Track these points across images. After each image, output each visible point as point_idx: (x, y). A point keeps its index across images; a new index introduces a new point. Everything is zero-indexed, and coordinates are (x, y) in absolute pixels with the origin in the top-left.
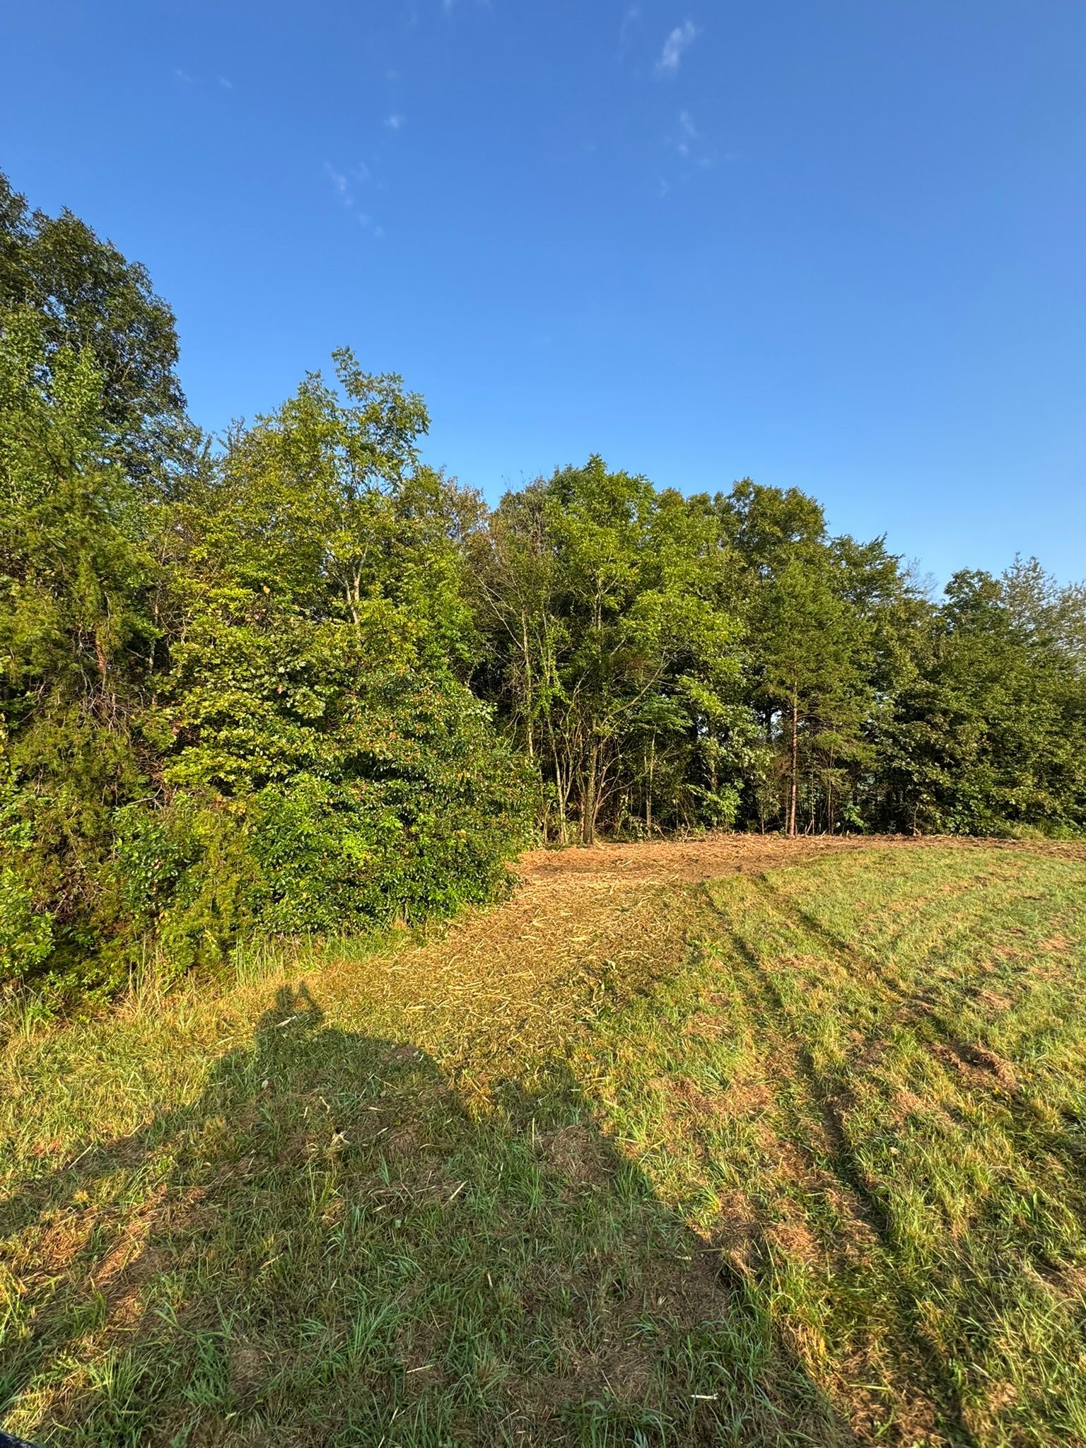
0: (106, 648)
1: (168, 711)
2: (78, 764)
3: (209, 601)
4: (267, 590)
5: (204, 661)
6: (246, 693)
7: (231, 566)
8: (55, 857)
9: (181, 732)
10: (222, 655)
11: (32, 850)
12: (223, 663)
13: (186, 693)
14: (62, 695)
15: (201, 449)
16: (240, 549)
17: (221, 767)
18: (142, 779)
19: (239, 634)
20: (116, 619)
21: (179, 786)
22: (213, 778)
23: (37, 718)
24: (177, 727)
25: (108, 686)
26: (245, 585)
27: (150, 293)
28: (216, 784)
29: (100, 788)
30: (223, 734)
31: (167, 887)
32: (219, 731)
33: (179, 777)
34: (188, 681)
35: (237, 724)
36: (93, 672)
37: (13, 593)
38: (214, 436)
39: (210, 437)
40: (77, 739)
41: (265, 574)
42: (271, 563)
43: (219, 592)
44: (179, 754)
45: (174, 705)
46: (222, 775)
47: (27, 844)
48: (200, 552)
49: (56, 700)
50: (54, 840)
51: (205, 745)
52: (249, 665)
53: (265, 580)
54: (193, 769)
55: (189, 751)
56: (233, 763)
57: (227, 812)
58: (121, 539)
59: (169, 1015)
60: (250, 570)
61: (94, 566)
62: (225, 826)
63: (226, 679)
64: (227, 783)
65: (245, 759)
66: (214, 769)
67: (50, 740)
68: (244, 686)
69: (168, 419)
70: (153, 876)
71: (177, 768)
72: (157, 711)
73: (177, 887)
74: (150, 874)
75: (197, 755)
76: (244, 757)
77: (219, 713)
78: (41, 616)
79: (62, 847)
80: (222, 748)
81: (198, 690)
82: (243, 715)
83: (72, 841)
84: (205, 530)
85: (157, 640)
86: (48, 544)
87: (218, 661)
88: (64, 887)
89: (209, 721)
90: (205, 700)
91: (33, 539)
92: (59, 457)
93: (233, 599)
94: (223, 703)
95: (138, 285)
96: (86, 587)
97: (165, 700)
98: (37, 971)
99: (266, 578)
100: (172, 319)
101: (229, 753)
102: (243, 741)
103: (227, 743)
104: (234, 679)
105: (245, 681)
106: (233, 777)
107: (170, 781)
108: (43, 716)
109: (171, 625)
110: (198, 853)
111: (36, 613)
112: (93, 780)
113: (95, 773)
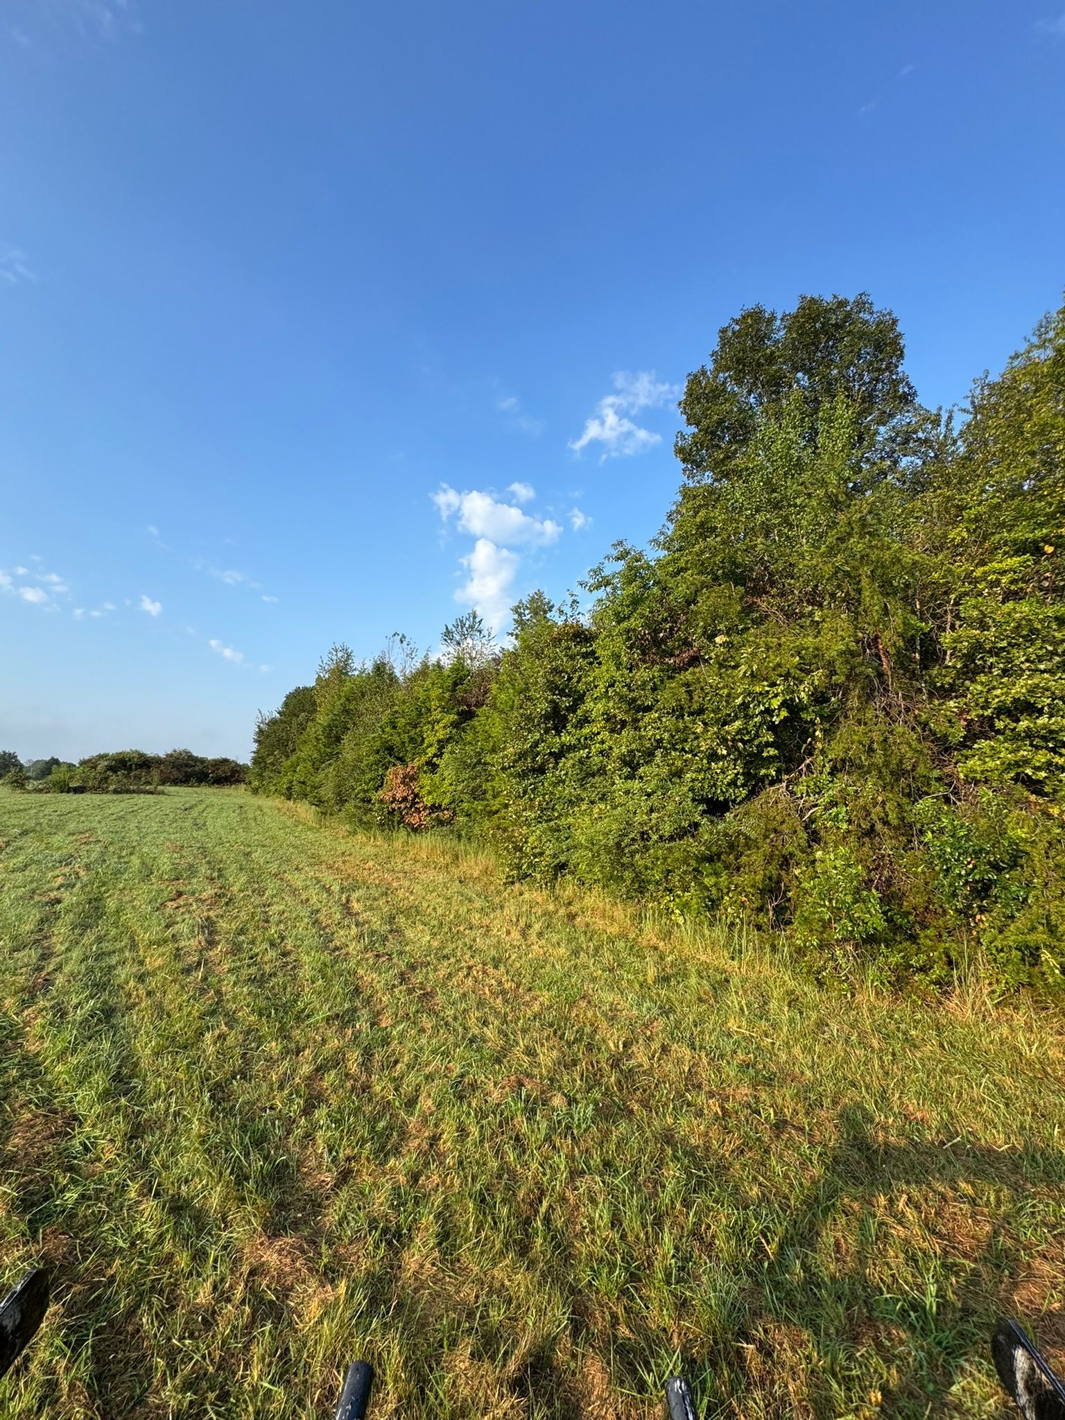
0: (892, 651)
1: (952, 704)
2: (879, 759)
3: (975, 581)
4: (1049, 549)
5: (987, 647)
6: (1046, 675)
7: (997, 537)
8: (866, 840)
9: (969, 725)
10: (1008, 637)
11: (848, 832)
12: (1009, 644)
13: (967, 683)
14: (859, 697)
15: (942, 429)
16: (1006, 516)
17: (1026, 762)
18: (936, 773)
19: (1024, 608)
20: (897, 621)
21: (977, 782)
22: (1018, 774)
23: (842, 719)
24: (965, 720)
25: (893, 685)
26: (1017, 553)
27: (872, 313)
28: (1023, 782)
29: (897, 780)
30: (1024, 724)
31: (982, 890)
32: (1018, 721)
33: (975, 771)
34: (970, 671)
35: (1040, 712)
36: (880, 675)
37: (817, 619)
38: (955, 409)
39: (951, 412)
40: (876, 736)
41: (1045, 531)
42: (1052, 516)
43: (986, 568)
44: (971, 748)
45: (956, 697)
46: (1029, 771)
47: (845, 826)
48: (959, 534)
49: (854, 702)
50: (866, 825)
51: (1001, 738)
52: (1043, 642)
53: (1046, 540)
54: (991, 764)
55: (983, 744)
56: (1042, 757)
57: (1049, 817)
58: (895, 546)
59: (1005, 1031)
60: (1023, 533)
61: (872, 577)
62: (1049, 831)
63: (1017, 662)
64: (1039, 782)
65: (1055, 753)
66: (1017, 765)
67: (856, 738)
68: (1042, 667)
69: (903, 419)
70: (968, 874)
71: (970, 763)
72: (939, 705)
73: (994, 891)
74: (963, 872)
75: (993, 748)
76: (1053, 750)
77: (1016, 701)
78: (840, 633)
79: (871, 832)
80: (1023, 739)
81: (983, 678)
82: (1049, 701)
83: (879, 826)
84: (961, 508)
85: (924, 634)
86: (838, 570)
87: (1004, 644)
88: (876, 869)
89: (1001, 711)
90: (994, 688)
91: (828, 570)
92: (836, 496)
93: (1004, 573)
94: (1019, 688)
95: (861, 315)
96: (871, 598)
97: (946, 693)
98: (871, 939)
99: (1047, 535)
100: (895, 322)
101: (1031, 745)
102: (1051, 732)
103: (1029, 734)
104: (1027, 661)
105: (1040, 661)
106: (1043, 774)
107: (966, 776)
108: (846, 717)
109: (934, 616)
110: (1016, 859)
111: (837, 631)
112: (892, 773)
113: (893, 766)
